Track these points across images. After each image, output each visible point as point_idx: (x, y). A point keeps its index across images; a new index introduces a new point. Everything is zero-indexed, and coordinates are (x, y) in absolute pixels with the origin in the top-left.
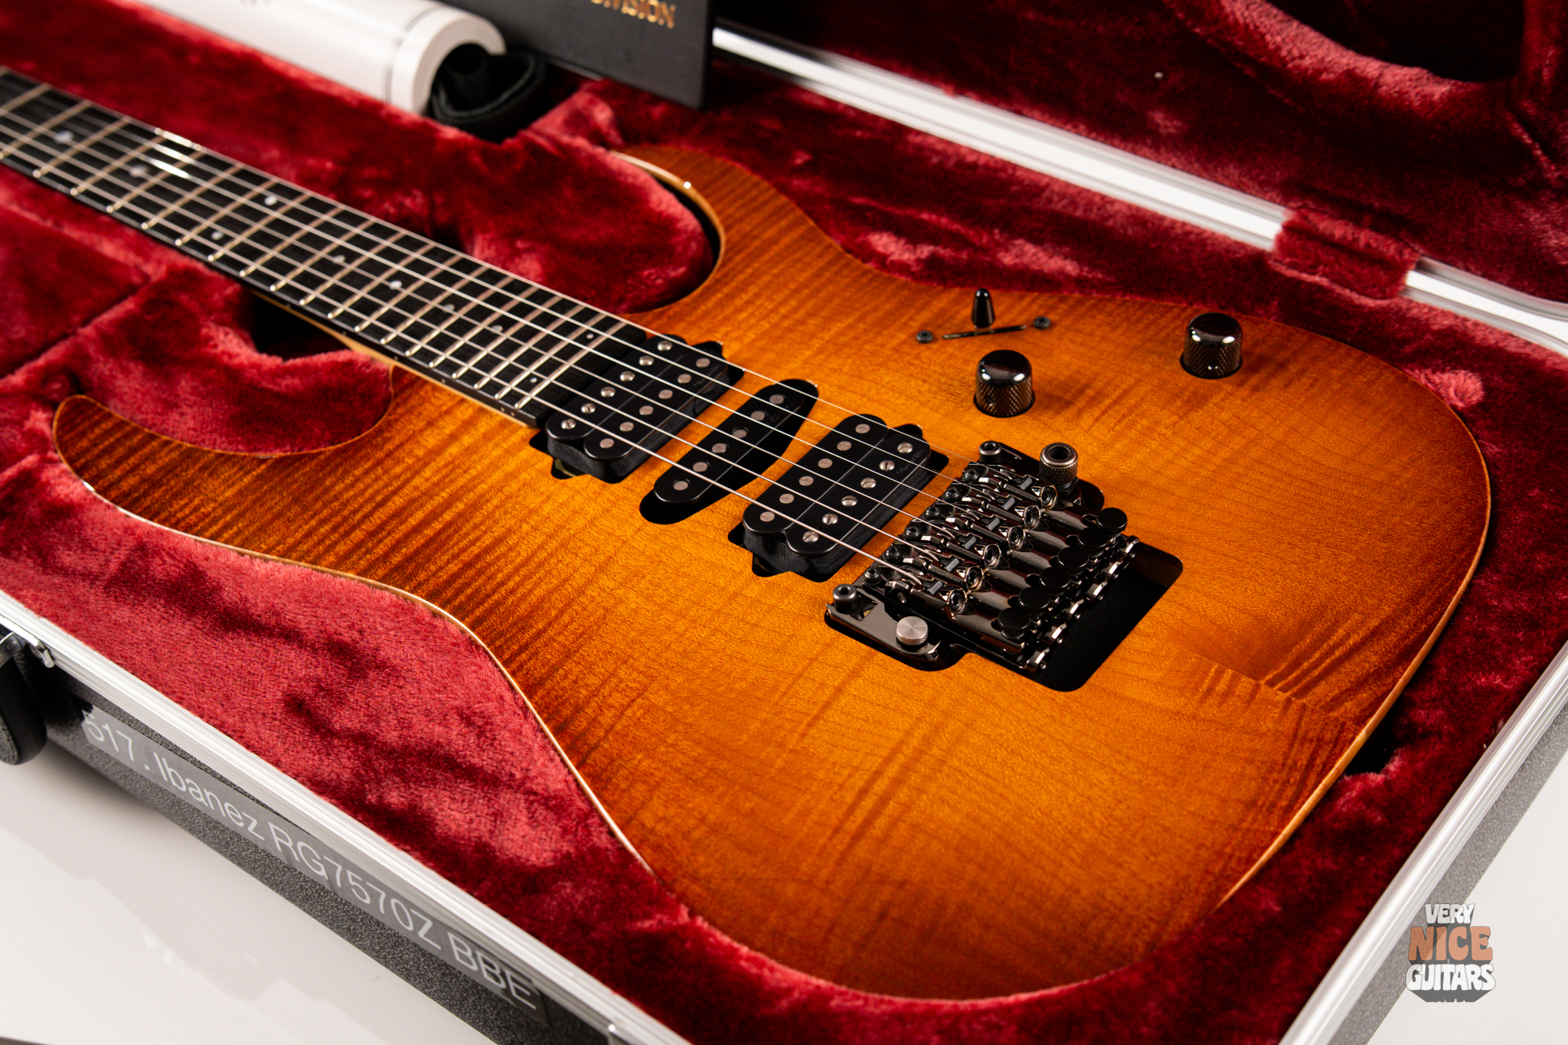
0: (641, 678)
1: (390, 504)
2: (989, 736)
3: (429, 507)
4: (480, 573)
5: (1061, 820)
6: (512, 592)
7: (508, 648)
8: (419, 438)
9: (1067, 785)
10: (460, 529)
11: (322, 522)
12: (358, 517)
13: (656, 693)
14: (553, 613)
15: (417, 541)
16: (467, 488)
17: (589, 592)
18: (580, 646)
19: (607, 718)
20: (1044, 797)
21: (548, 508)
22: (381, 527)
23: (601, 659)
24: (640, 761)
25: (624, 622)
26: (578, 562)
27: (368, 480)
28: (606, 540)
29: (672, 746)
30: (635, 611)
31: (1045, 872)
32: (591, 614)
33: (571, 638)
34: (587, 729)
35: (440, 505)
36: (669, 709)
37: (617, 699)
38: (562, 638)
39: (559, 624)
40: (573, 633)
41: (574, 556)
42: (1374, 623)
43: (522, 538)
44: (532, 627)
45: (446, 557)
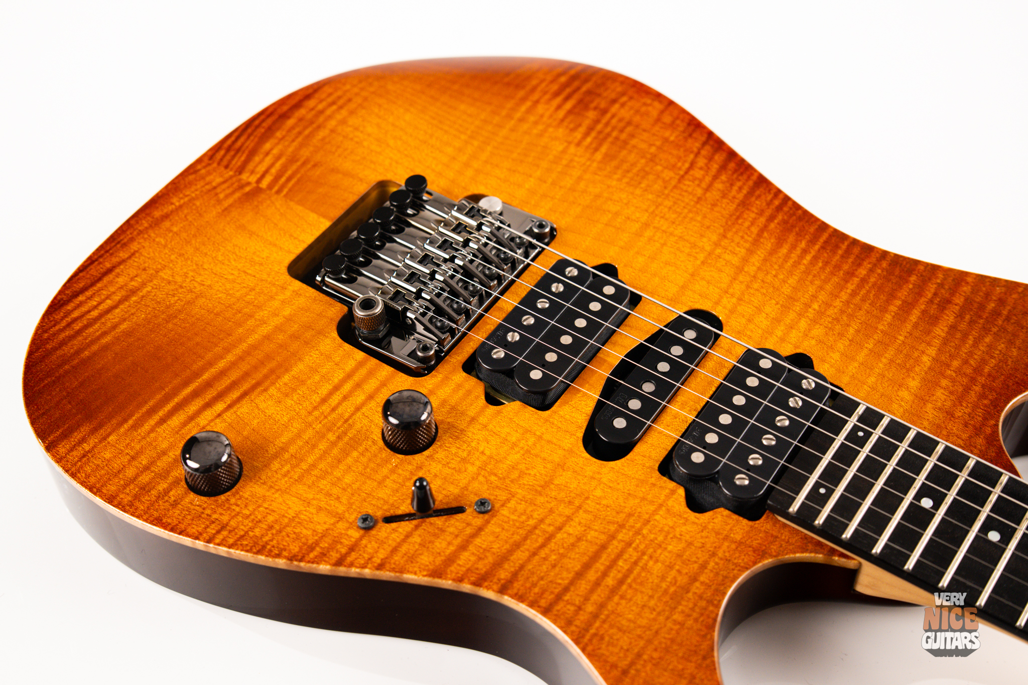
0: (685, 188)
6: (805, 251)
7: (791, 208)
10: (872, 305)
12: (968, 317)
13: (671, 178)
15: (902, 293)
17: (743, 251)
18: (736, 209)
19: (701, 162)
21: (803, 324)
23: (718, 200)
25: (708, 227)
26: (760, 275)
28: (743, 294)
30: (702, 236)
32: (736, 233)
33: (745, 216)
34: (713, 154)
36: (659, 168)
37: (697, 173)
38: (753, 215)
39: (758, 226)
40: (745, 219)
41: (765, 280)
42: (167, 224)
43: (814, 297)
44: (778, 224)
45: (872, 280)
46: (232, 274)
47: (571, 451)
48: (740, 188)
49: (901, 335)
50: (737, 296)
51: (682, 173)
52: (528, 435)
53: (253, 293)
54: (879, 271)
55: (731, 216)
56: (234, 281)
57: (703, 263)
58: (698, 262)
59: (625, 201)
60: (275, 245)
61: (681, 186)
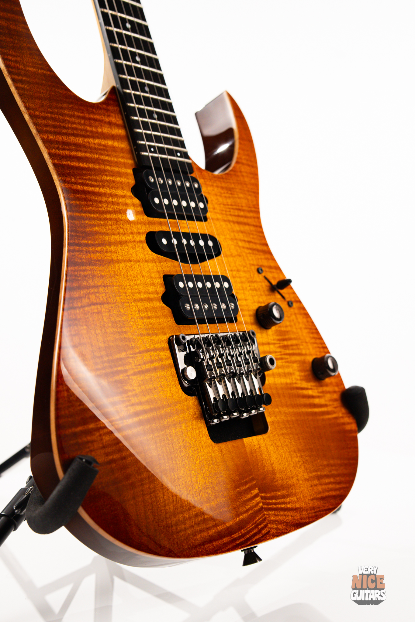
0: (105, 298)
1: (77, 139)
2: (183, 433)
3: (88, 155)
4: (86, 200)
5: (181, 485)
6: (90, 219)
7: (75, 239)
8: (103, 124)
9: (190, 474)
10: (91, 175)
11: (52, 119)
12: (64, 131)
13: (105, 309)
14: (96, 242)
15: (76, 164)
16: (104, 162)
17: (111, 247)
18: (95, 265)
19: (85, 301)
20: (182, 472)
21: (121, 200)
22: (69, 144)
23: (98, 277)
24: (83, 329)
25: (114, 271)
26: (116, 232)
27: (77, 120)
28: (129, 234)
29: (97, 334)
31: (164, 497)
32: (107, 257)
33: (95, 258)
35: (91, 158)
37: (92, 298)
38: (92, 255)
39: (95, 249)
40: (97, 257)
41: (117, 228)
42: (297, 506)
43: (107, 202)
44: (87, 240)
45: (80, 181)
46: (286, 450)
47: (226, 256)
48: (84, 271)
49: (94, 156)
50: (132, 236)
51: (99, 306)
52: (234, 275)
53: (283, 432)
54: (73, 180)
55: (101, 265)
56: (287, 445)
57: (131, 261)
58: (132, 263)
59: (133, 320)
60: (267, 449)
61: (105, 300)
